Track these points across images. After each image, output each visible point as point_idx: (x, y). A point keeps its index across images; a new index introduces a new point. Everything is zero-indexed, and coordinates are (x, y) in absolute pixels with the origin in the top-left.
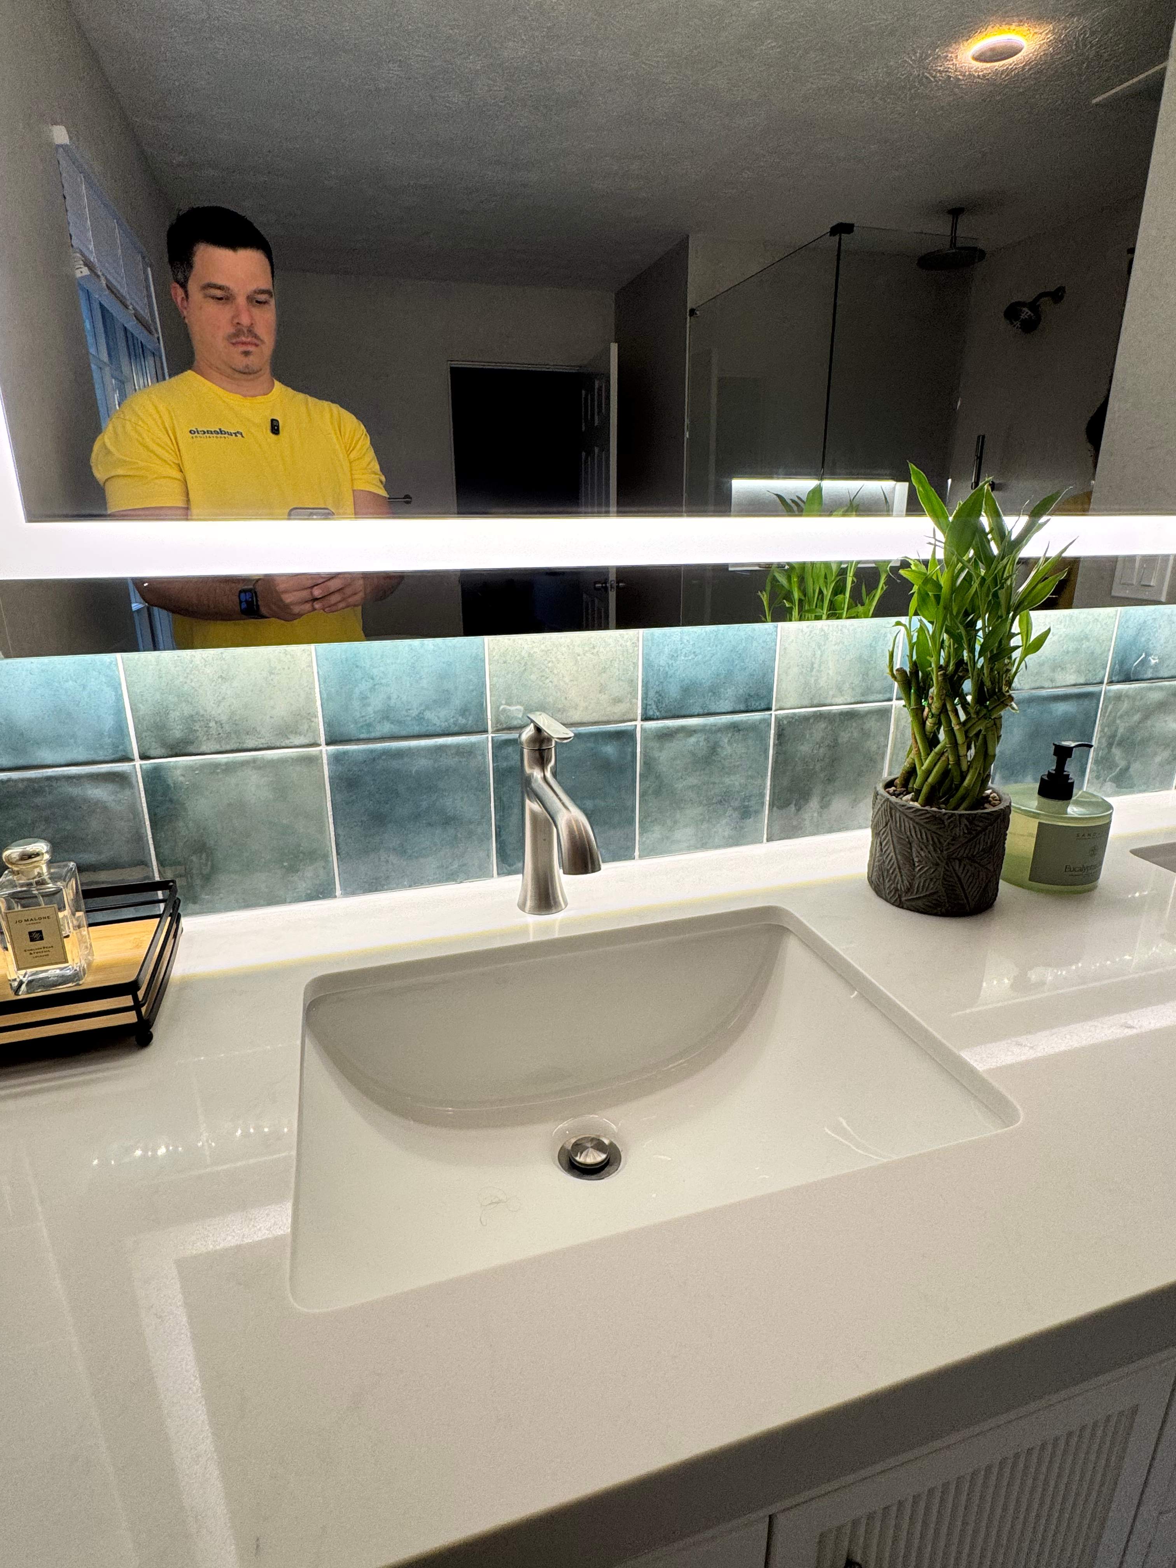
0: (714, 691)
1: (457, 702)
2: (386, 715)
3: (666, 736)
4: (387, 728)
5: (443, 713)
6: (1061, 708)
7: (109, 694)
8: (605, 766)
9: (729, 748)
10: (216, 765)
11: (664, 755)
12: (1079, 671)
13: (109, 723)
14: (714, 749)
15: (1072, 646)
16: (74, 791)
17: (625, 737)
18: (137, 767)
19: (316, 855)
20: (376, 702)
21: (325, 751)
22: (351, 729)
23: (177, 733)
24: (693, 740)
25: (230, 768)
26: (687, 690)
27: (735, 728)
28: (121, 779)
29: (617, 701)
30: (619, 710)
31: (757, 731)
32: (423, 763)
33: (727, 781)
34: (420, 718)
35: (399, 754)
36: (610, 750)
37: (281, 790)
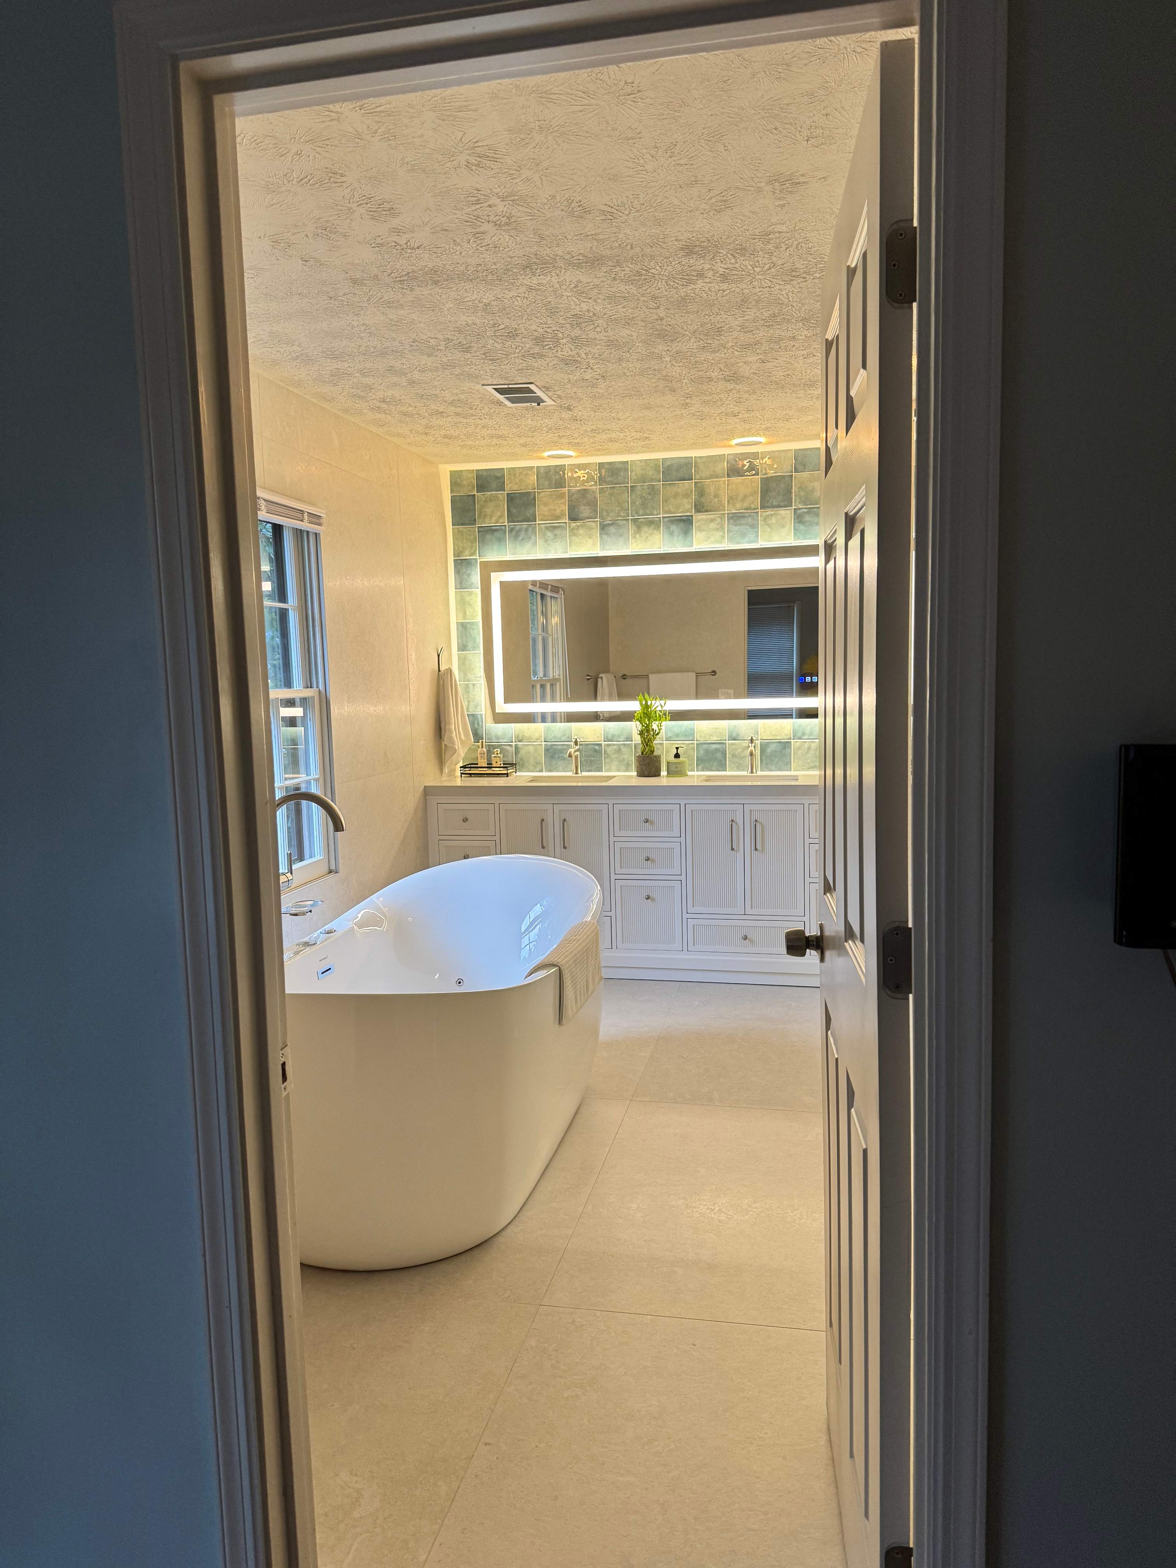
0: (619, 736)
1: (567, 736)
2: (554, 737)
3: (608, 745)
4: (554, 740)
5: (565, 737)
6: (714, 746)
7: (511, 732)
8: (595, 751)
9: (623, 749)
10: (525, 745)
11: (609, 749)
12: (717, 737)
13: (510, 736)
14: (620, 749)
15: (714, 731)
16: (504, 747)
17: (600, 745)
18: (514, 744)
19: (541, 763)
20: (553, 735)
21: (544, 743)
22: (548, 740)
23: (520, 738)
24: (615, 747)
25: (528, 745)
26: (613, 736)
27: (625, 745)
28: (511, 746)
29: (598, 737)
30: (598, 739)
31: (630, 745)
32: (560, 747)
33: (623, 756)
34: (560, 739)
35: (556, 745)
36: (597, 747)
37: (536, 750)
